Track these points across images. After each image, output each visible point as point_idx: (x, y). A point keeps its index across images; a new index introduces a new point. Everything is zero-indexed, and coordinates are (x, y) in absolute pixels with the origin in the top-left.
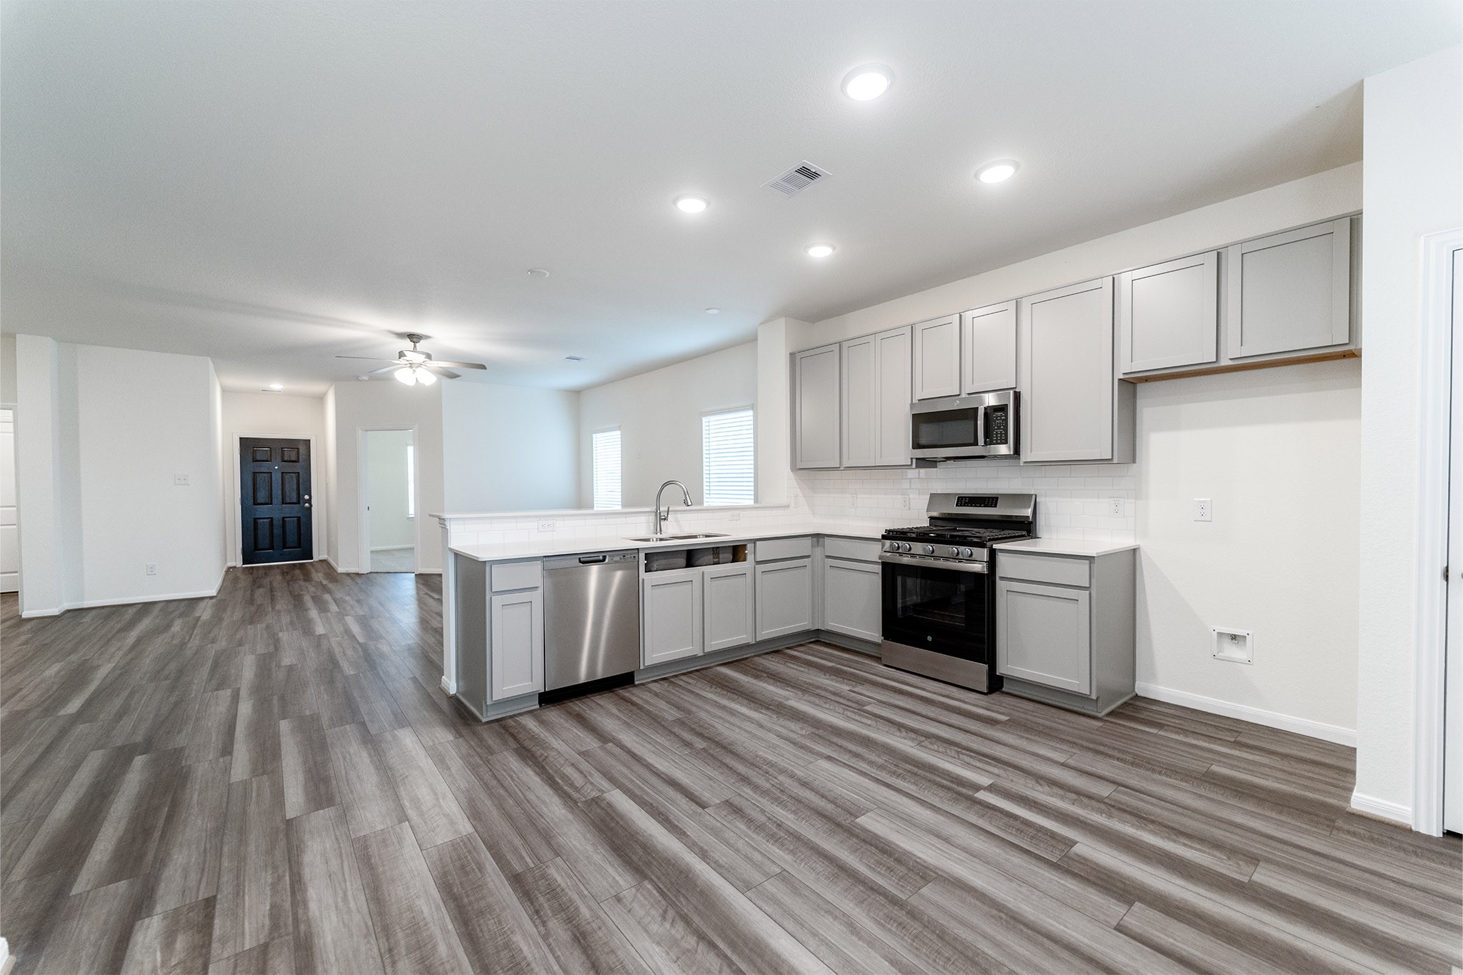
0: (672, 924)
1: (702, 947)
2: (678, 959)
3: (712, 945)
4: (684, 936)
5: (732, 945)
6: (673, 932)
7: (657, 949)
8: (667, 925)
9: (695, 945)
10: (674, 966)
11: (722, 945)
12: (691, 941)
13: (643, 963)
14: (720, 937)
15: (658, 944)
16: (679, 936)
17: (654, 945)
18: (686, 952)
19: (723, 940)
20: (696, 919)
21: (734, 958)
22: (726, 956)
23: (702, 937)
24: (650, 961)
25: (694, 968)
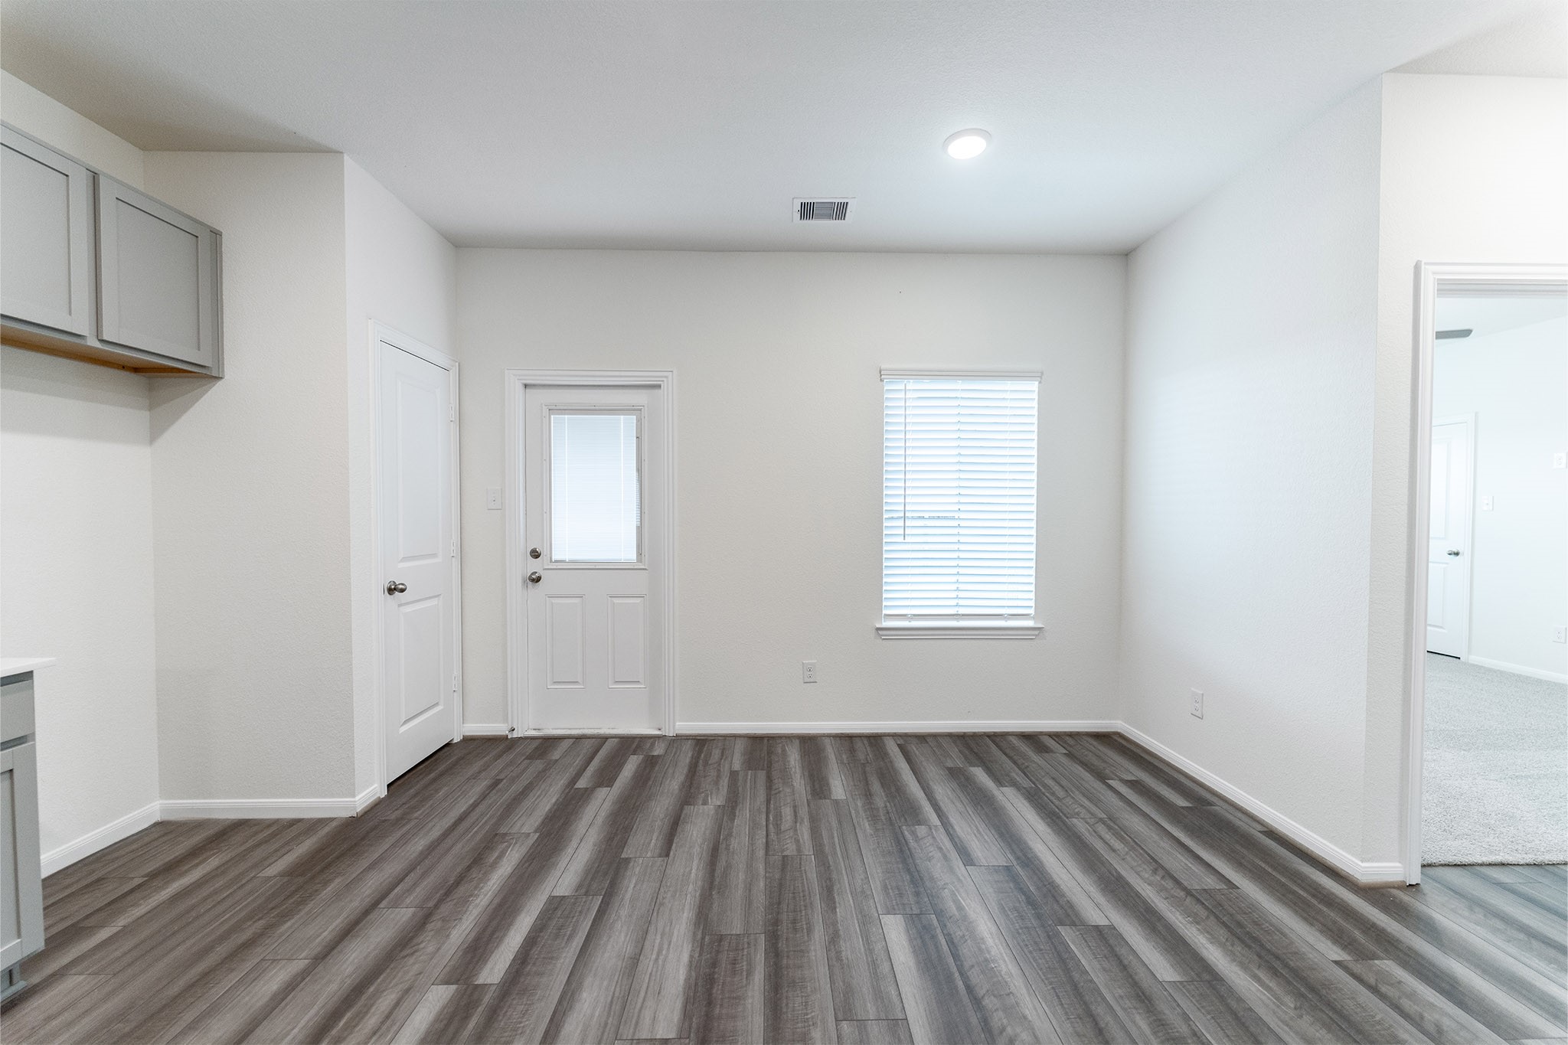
0: (1003, 1030)
1: (981, 992)
2: (1009, 994)
3: (970, 989)
4: (995, 1011)
5: (949, 978)
6: (1005, 1021)
7: (1027, 1012)
8: (1009, 1030)
9: (986, 998)
10: (1013, 989)
11: (960, 984)
12: (989, 1002)
13: (1046, 1008)
14: (957, 991)
15: (1025, 1017)
16: (1001, 1013)
17: (1030, 1018)
18: (999, 996)
19: (956, 988)
20: (974, 1020)
21: (954, 969)
22: (961, 974)
23: (977, 1002)
24: (1038, 1005)
25: (995, 980)
